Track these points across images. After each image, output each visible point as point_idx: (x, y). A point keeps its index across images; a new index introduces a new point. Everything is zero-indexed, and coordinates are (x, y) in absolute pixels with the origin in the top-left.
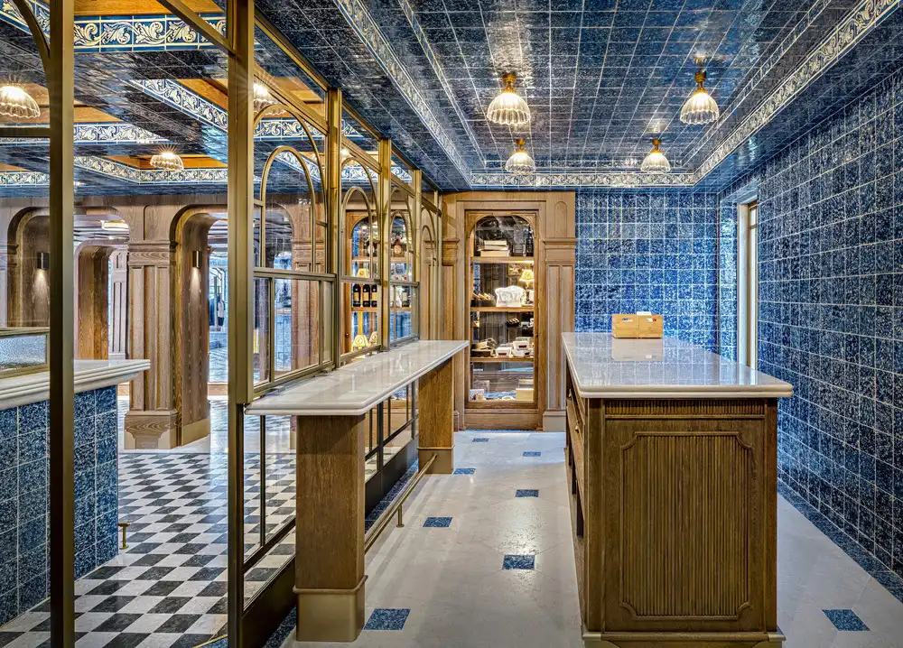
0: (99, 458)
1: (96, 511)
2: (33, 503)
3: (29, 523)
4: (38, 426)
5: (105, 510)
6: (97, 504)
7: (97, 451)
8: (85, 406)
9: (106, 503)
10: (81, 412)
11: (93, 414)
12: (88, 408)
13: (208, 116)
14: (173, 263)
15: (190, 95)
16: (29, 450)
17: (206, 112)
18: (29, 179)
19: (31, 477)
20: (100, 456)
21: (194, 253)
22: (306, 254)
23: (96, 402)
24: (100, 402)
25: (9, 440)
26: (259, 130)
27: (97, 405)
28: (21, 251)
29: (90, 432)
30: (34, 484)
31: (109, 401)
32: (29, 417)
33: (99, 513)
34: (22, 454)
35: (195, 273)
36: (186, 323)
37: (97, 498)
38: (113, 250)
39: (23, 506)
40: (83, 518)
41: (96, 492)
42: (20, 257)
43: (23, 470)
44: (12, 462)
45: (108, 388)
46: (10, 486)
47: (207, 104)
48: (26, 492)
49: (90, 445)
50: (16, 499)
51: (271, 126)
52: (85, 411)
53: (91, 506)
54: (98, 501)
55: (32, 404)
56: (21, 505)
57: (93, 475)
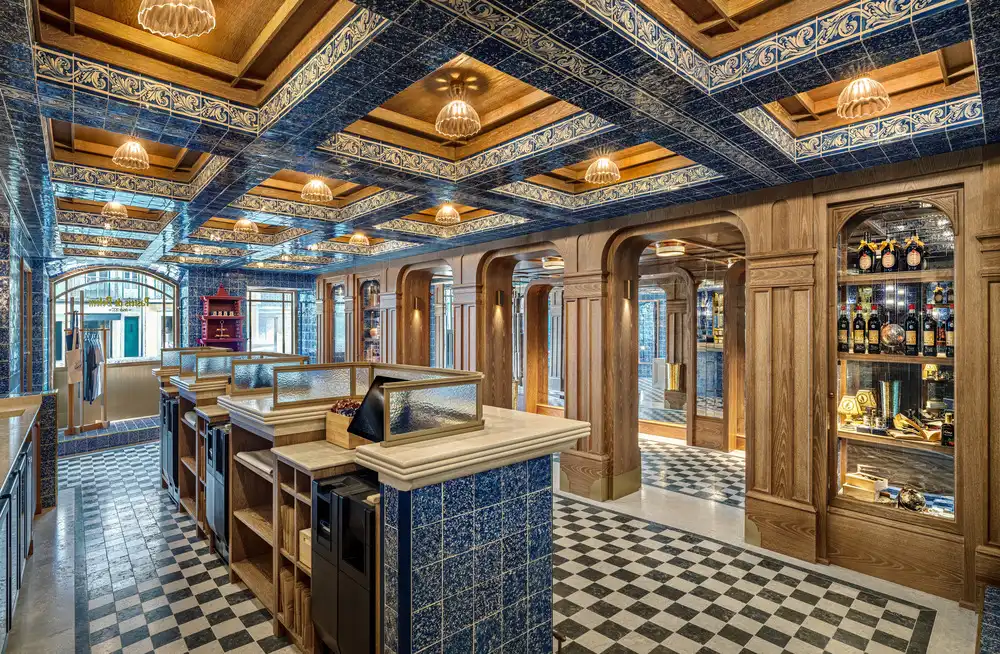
0: (531, 552)
1: (528, 623)
2: (460, 609)
3: (454, 636)
4: (464, 508)
5: (539, 621)
6: (529, 614)
7: (529, 543)
8: (516, 481)
9: (540, 612)
10: (512, 489)
11: (525, 493)
12: (520, 484)
13: (669, 53)
14: (605, 294)
15: (647, 21)
16: (455, 539)
17: (667, 48)
18: (488, 224)
19: (457, 575)
20: (533, 549)
21: (626, 282)
22: (766, 274)
23: (528, 476)
24: (532, 476)
25: (433, 526)
26: (738, 66)
27: (530, 481)
28: (485, 291)
29: (522, 517)
30: (460, 584)
31: (543, 474)
32: (455, 496)
33: (531, 626)
34: (447, 544)
35: (627, 305)
36: (618, 360)
37: (529, 606)
38: (552, 287)
39: (448, 613)
40: (514, 632)
41: (528, 597)
42: (484, 296)
43: (447, 565)
44: (436, 554)
45: (542, 457)
46: (433, 586)
47: (669, 34)
48: (451, 595)
49: (522, 534)
50: (440, 603)
51: (757, 55)
52: (516, 488)
53: (523, 615)
54: (531, 609)
55: (458, 479)
56: (446, 612)
57: (525, 574)
